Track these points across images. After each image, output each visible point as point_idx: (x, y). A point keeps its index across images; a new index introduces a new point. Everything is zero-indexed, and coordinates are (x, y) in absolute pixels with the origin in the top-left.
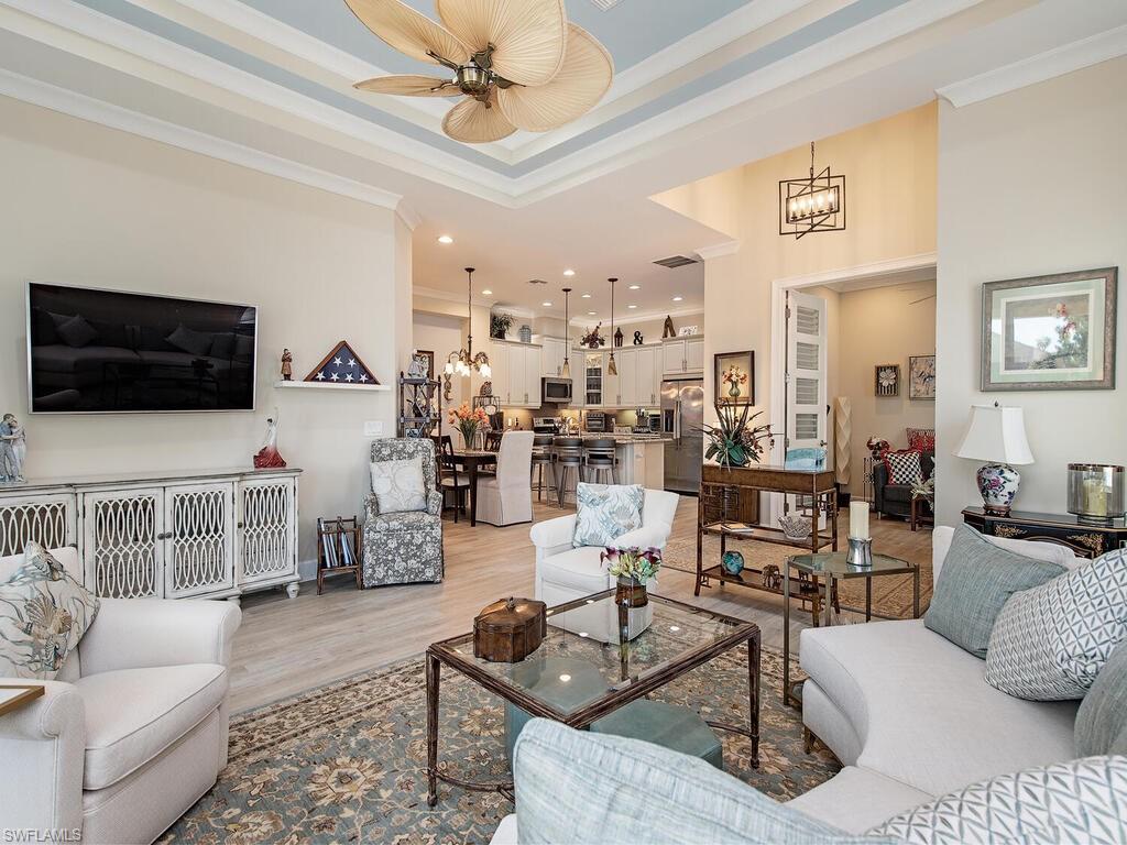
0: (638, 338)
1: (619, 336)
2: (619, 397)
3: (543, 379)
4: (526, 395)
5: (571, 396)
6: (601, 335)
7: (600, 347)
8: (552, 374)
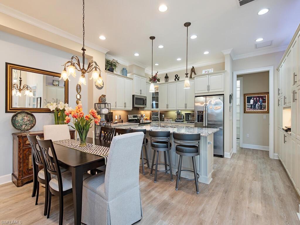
0: (177, 78)
1: (167, 77)
2: (167, 105)
3: (133, 96)
4: (125, 104)
5: (146, 105)
6: (158, 77)
7: (158, 82)
8: (137, 93)
